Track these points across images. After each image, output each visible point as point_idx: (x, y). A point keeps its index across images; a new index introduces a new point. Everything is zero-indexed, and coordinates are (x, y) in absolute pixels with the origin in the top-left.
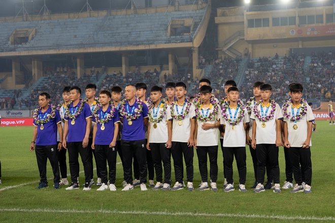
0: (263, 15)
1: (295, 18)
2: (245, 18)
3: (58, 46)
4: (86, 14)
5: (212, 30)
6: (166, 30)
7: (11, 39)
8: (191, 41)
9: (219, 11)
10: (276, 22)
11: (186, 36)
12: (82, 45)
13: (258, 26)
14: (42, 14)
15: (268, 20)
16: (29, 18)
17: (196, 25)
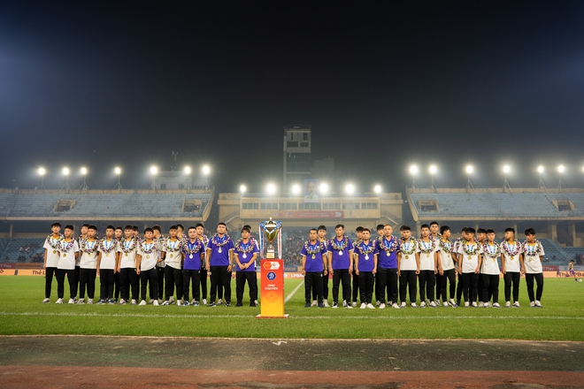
0: (254, 200)
1: (276, 204)
2: (241, 201)
3: (95, 215)
4: (117, 191)
5: (215, 209)
6: (181, 207)
7: (56, 207)
8: (201, 216)
9: (221, 195)
10: (263, 206)
11: (196, 212)
12: (113, 215)
13: (250, 208)
14: (82, 188)
15: (257, 204)
16: (71, 192)
17: (204, 205)
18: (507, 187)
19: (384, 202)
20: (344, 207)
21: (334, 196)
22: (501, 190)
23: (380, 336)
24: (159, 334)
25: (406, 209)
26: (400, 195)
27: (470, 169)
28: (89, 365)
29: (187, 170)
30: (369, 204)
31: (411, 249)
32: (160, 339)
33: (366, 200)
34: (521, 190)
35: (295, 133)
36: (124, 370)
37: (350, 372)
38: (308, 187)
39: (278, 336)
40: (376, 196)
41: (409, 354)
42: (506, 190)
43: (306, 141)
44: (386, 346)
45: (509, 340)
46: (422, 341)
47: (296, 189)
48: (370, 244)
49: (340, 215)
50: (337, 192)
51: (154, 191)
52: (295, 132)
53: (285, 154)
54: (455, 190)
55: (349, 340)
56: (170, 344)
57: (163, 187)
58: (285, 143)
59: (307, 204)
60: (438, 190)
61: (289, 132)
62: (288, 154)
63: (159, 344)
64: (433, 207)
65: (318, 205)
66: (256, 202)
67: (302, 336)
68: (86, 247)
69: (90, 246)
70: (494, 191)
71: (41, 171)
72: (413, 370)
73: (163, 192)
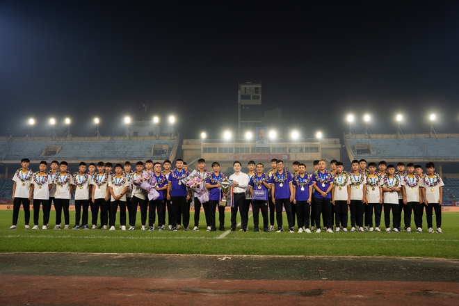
0: (213, 145)
1: (232, 148)
2: (202, 146)
4: (97, 138)
6: (151, 151)
7: (44, 152)
9: (185, 141)
10: (221, 150)
11: (164, 156)
12: (93, 158)
13: (210, 152)
14: (66, 136)
15: (216, 149)
16: (57, 139)
17: (170, 149)
18: (433, 133)
19: (324, 146)
20: (290, 151)
21: (281, 141)
22: (427, 135)
23: (313, 253)
24: (121, 251)
25: (344, 152)
26: (338, 140)
27: (400, 118)
28: (55, 275)
29: (156, 120)
30: (311, 148)
31: (343, 181)
32: (121, 256)
33: (309, 144)
34: (446, 135)
35: (248, 88)
36: (84, 278)
37: (282, 281)
38: (259, 133)
39: (224, 253)
40: (317, 141)
41: (337, 267)
42: (432, 135)
43: (258, 95)
44: (317, 261)
45: (428, 258)
46: (350, 257)
47: (249, 135)
48: (306, 177)
49: (286, 157)
50: (284, 137)
51: (127, 138)
52: (248, 86)
53: (239, 106)
54: (386, 136)
55: (285, 256)
56: (129, 259)
57: (136, 134)
58: (239, 96)
59: (258, 148)
60: (371, 136)
61: (243, 87)
62: (242, 106)
63: (119, 259)
64: (367, 151)
65: (268, 149)
66: (215, 147)
67: (244, 252)
68: (59, 181)
69: (62, 179)
70: (421, 136)
71: (32, 122)
72: (339, 279)
73: (135, 138)
